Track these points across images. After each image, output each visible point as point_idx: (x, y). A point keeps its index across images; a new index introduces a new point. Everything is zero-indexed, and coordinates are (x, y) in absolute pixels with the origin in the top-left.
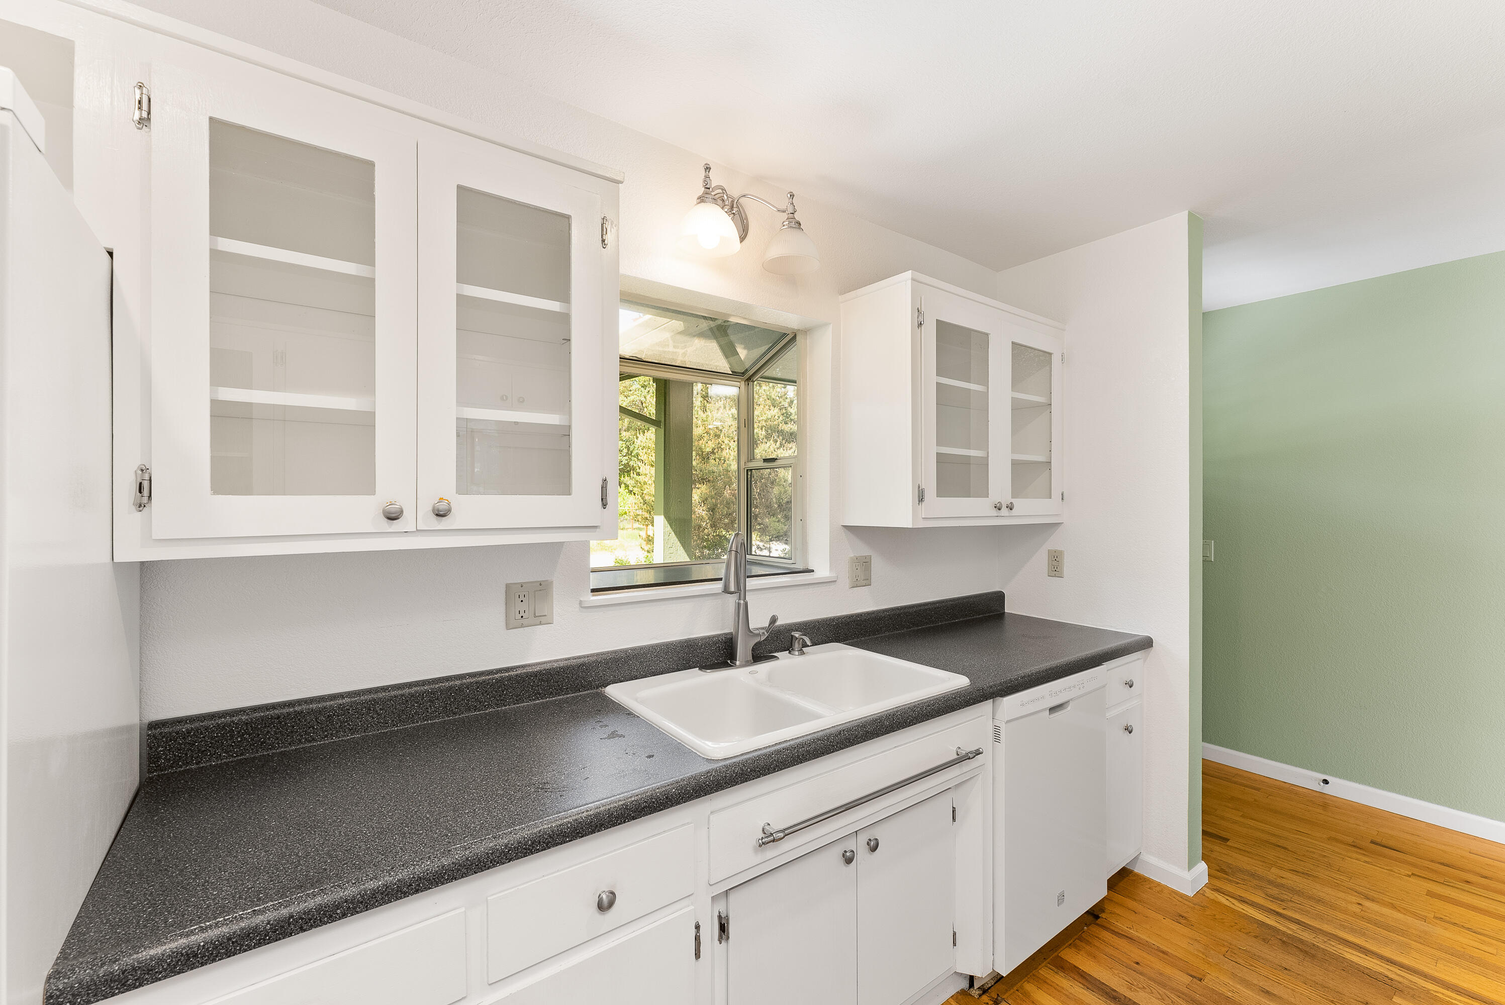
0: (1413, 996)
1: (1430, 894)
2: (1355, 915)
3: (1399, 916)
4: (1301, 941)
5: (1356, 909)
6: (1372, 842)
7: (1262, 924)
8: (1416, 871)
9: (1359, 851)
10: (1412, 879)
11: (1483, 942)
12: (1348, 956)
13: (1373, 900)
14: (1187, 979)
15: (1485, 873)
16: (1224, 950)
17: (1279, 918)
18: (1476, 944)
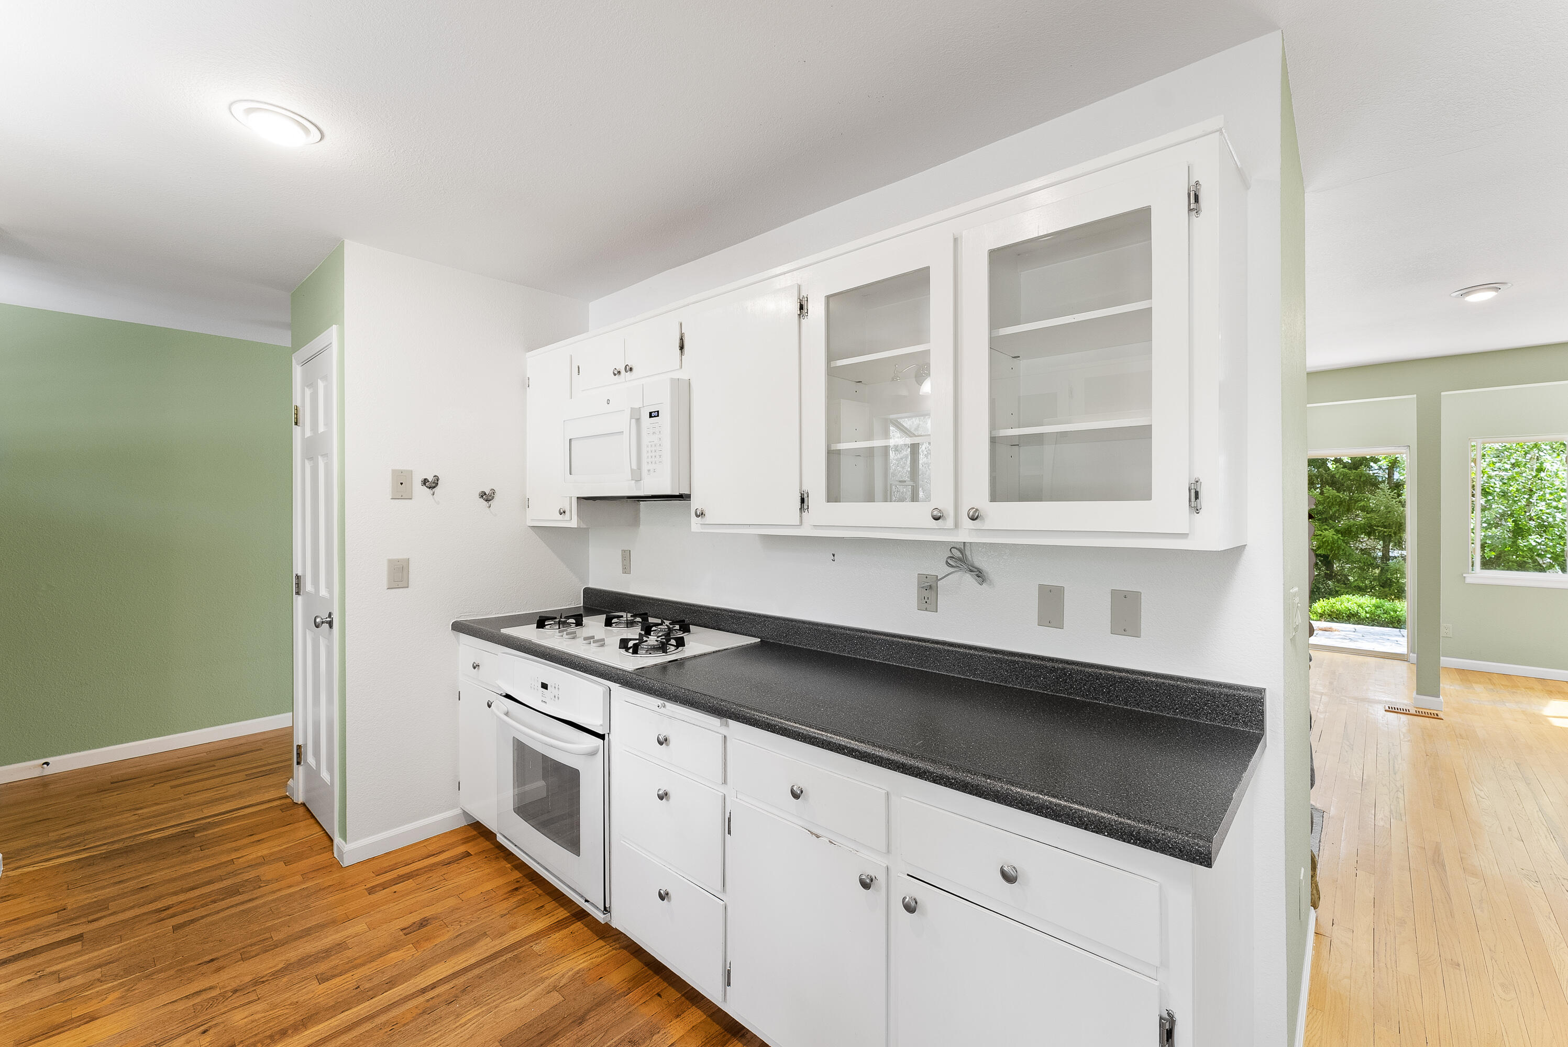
0: (204, 829)
1: (172, 787)
2: (137, 821)
3: (162, 806)
4: (118, 850)
5: (136, 817)
6: (112, 783)
7: (79, 860)
8: (155, 782)
9: (109, 791)
10: (156, 787)
11: (217, 791)
12: (153, 838)
13: (141, 808)
14: (55, 915)
15: (196, 762)
16: (65, 887)
17: (88, 851)
18: (215, 793)
